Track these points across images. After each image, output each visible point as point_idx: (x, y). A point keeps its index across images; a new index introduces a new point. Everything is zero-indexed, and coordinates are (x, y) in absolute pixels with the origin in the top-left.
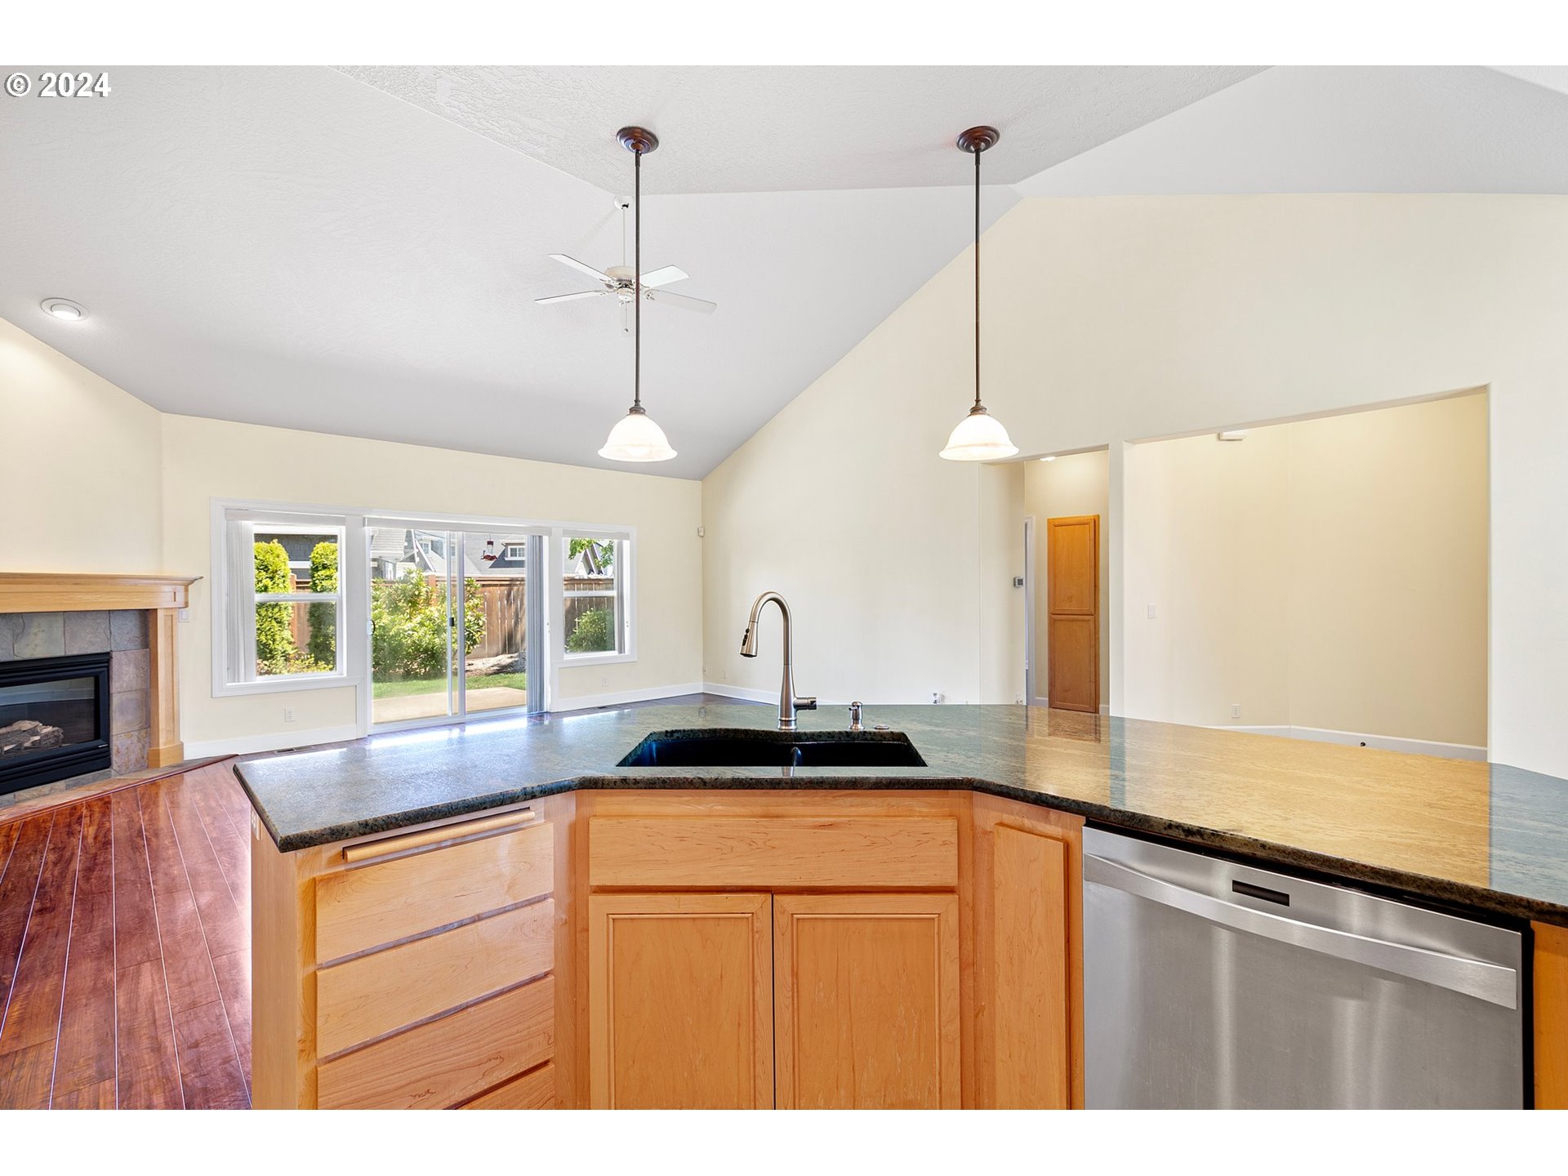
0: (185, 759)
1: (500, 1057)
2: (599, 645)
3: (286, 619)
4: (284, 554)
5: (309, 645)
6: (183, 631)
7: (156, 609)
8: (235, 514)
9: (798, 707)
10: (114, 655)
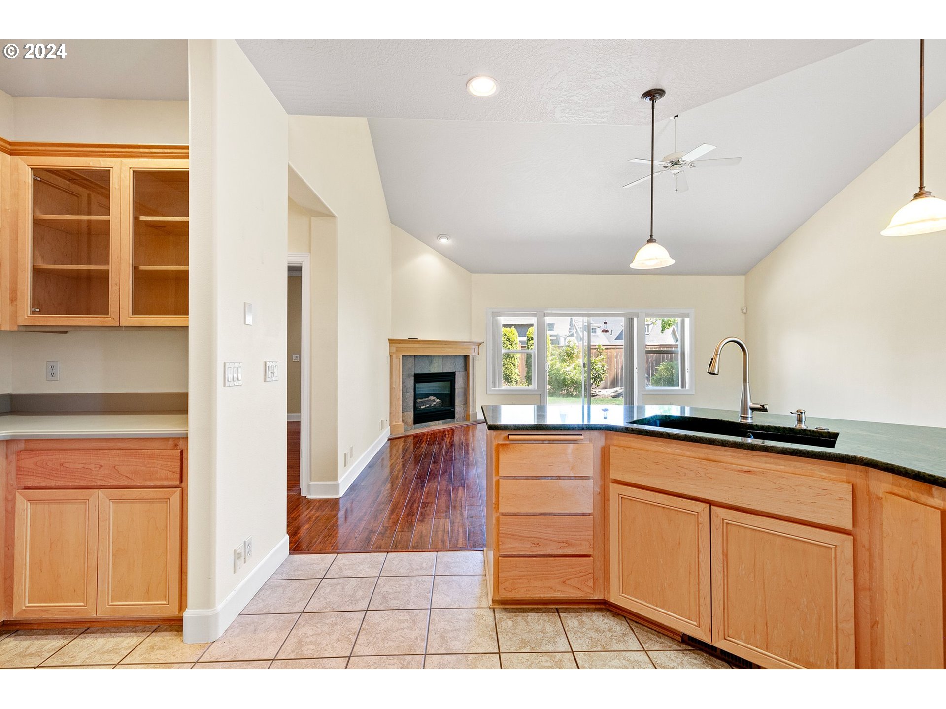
0: (478, 419)
1: (568, 544)
2: (670, 383)
3: (517, 364)
4: (516, 334)
5: (526, 376)
6: (477, 364)
7: (469, 355)
8: (496, 314)
9: (753, 409)
10: (456, 373)
